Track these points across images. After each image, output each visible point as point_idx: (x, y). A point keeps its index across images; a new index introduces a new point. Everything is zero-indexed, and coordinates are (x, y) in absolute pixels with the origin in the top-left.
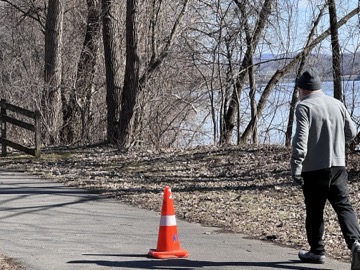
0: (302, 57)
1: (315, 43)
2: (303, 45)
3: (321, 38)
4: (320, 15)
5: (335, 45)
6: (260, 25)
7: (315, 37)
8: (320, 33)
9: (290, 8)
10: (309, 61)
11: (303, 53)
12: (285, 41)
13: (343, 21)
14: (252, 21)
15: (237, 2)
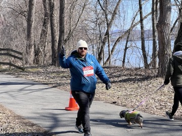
0: (129, 32)
1: (135, 26)
2: (130, 27)
3: (137, 24)
4: (136, 15)
5: (142, 27)
6: (113, 19)
7: (134, 24)
8: (136, 22)
9: (124, 12)
11: (130, 29)
12: (123, 25)
13: (146, 17)
14: (109, 17)
15: (103, 9)
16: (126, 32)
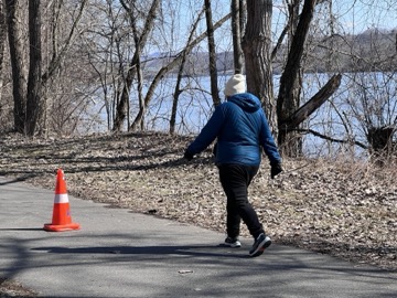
0: (182, 56)
1: (195, 42)
2: (185, 45)
3: (199, 39)
4: (199, 19)
5: (211, 47)
6: (147, 27)
7: (194, 38)
8: (198, 35)
9: (173, 13)
10: (190, 58)
11: (185, 51)
12: (169, 41)
13: (219, 25)
15: (125, 7)
16: (176, 58)
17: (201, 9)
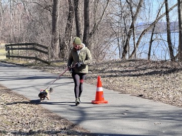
0: (154, 24)
1: (160, 18)
2: (155, 19)
3: (162, 16)
4: (162, 7)
5: (168, 19)
6: (138, 11)
7: (160, 16)
8: (162, 14)
9: (149, 4)
10: (157, 25)
11: (155, 22)
12: (148, 18)
13: (171, 9)
15: (128, 2)
16: (151, 25)
17: (163, 2)
